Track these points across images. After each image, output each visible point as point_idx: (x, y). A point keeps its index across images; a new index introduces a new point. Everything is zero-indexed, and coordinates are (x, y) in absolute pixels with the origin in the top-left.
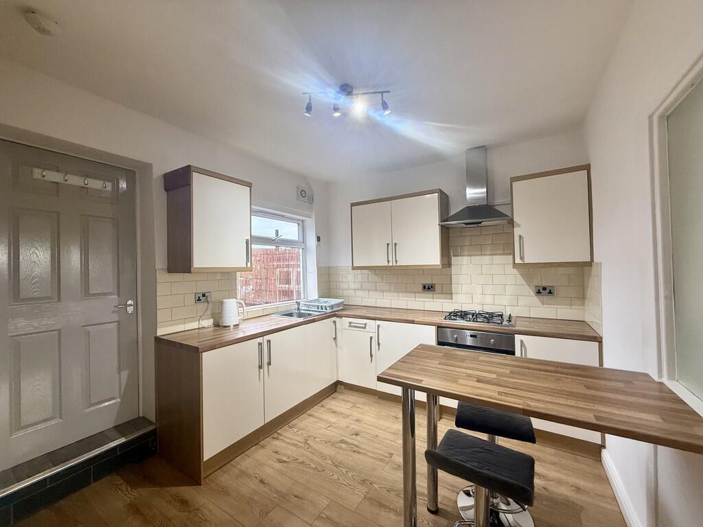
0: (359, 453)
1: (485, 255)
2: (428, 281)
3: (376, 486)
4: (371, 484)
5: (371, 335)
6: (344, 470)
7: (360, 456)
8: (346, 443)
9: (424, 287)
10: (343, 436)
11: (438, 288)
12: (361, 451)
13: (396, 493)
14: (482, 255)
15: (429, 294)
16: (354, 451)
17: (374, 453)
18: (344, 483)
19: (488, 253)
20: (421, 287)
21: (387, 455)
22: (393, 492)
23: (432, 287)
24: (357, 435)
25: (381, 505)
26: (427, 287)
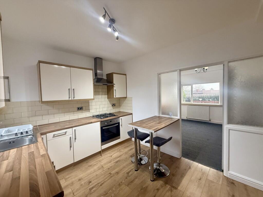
0: (103, 184)
1: (100, 95)
2: (80, 106)
3: (123, 182)
4: (121, 183)
5: (70, 136)
6: (111, 191)
7: (105, 184)
8: (93, 188)
9: (78, 109)
10: (87, 188)
11: (84, 108)
12: (102, 182)
13: (128, 177)
14: (99, 95)
15: (80, 111)
16: (101, 185)
17: (106, 178)
18: (118, 192)
19: (101, 94)
20: (76, 109)
21: (109, 175)
22: (127, 178)
23: (82, 108)
24: (91, 182)
25: (132, 182)
26: (79, 109)
